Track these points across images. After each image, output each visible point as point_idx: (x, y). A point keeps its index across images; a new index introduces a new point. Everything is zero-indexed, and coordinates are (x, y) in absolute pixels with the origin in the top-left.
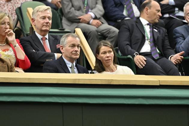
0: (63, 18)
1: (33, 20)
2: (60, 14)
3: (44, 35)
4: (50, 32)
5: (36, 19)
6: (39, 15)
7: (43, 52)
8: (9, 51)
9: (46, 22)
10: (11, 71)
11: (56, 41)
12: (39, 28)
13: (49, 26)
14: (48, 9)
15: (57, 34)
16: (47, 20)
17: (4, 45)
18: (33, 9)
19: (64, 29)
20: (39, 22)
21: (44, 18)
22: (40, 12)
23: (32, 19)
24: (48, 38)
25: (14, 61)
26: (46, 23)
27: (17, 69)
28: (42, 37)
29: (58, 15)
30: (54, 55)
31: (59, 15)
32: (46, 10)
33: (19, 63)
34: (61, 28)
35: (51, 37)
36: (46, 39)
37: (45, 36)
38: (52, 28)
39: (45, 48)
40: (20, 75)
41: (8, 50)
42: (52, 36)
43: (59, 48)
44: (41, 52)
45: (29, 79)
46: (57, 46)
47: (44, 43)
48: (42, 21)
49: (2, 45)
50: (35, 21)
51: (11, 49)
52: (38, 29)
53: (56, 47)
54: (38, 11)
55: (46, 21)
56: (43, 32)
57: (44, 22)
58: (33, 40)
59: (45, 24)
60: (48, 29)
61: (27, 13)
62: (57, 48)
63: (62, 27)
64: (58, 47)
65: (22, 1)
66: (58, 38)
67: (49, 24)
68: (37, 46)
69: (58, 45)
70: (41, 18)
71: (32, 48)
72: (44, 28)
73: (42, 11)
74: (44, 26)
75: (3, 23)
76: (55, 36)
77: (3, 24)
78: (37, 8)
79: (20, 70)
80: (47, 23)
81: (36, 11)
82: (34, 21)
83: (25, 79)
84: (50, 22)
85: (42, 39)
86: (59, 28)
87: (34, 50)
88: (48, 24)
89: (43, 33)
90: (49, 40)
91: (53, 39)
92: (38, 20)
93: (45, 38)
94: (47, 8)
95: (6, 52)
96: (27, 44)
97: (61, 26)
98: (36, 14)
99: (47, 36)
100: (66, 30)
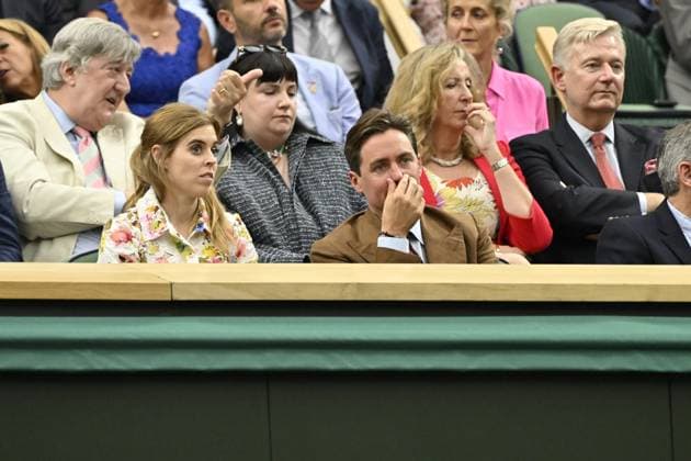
0: (671, 64)
1: (557, 73)
2: (657, 48)
3: (598, 128)
4: (620, 115)
5: (566, 68)
6: (577, 54)
7: (598, 190)
8: (472, 187)
9: (602, 78)
10: (480, 260)
11: (644, 146)
12: (581, 102)
13: (614, 93)
14: (610, 29)
15: (646, 122)
16: (608, 72)
17: (454, 162)
18: (558, 31)
19: (672, 105)
20: (579, 78)
21: (596, 63)
22: (579, 41)
23: (554, 69)
24: (612, 138)
25: (489, 222)
26: (604, 82)
27: (500, 252)
28: (592, 133)
29: (650, 51)
30: (636, 200)
31: (655, 53)
32: (603, 34)
33: (507, 230)
34: (662, 100)
35: (623, 133)
36: (607, 140)
37: (602, 129)
38: (625, 101)
39: (602, 174)
40: (513, 273)
41: (468, 181)
42: (629, 129)
43: (652, 171)
44: (588, 191)
45: (547, 287)
46: (647, 165)
47: (600, 156)
48: (589, 76)
49: (448, 163)
50: (564, 77)
51: (479, 177)
52: (573, 103)
53: (643, 168)
54: (572, 40)
55: (605, 75)
56: (595, 117)
57: (597, 80)
58: (560, 146)
59: (602, 87)
60: (611, 103)
61: (536, 46)
62: (649, 173)
63: (666, 95)
64: (650, 169)
65: (522, 4)
66: (649, 137)
67: (616, 84)
68: (573, 168)
69: (652, 164)
70: (584, 64)
71: (556, 176)
72: (597, 103)
73: (587, 41)
74: (595, 92)
75: (452, 81)
76: (639, 129)
77: (450, 86)
78: (570, 26)
79: (514, 256)
80: (607, 83)
81: (565, 40)
82: (561, 75)
83: (533, 287)
84: (620, 76)
85: (590, 140)
86: (656, 101)
87: (562, 183)
88: (613, 85)
89: (593, 120)
90: (616, 146)
91: (633, 140)
92: (573, 73)
93: (602, 138)
94: (605, 29)
95: (460, 189)
96: (539, 161)
97: (662, 93)
98: (569, 51)
99: (609, 132)
100: (680, 107)
